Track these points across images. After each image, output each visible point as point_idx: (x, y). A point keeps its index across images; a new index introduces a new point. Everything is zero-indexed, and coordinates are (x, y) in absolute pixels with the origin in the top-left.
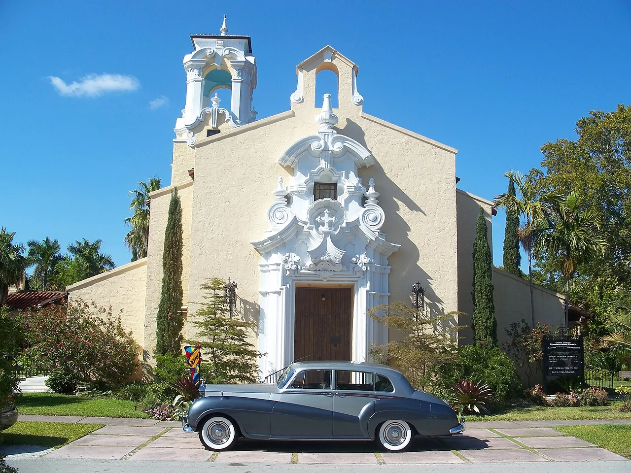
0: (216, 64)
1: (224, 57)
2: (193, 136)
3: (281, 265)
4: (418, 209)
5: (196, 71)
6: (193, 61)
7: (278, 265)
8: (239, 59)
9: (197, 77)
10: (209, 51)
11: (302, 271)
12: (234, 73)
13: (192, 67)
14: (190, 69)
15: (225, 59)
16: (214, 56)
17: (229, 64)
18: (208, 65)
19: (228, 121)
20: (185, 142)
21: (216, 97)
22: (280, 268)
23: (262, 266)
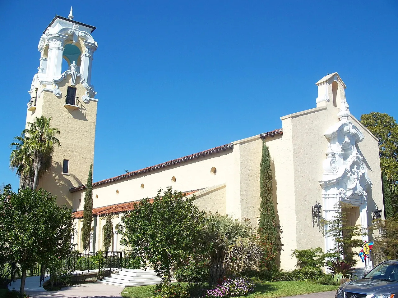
0: (73, 41)
1: (79, 37)
2: (58, 88)
3: (338, 195)
4: (370, 169)
5: (59, 43)
6: (59, 34)
7: (337, 195)
8: (89, 41)
9: (60, 47)
10: (71, 30)
11: (346, 199)
12: (85, 51)
13: (57, 39)
14: (54, 40)
15: (80, 39)
16: (73, 34)
17: (82, 43)
18: (68, 40)
19: (82, 82)
20: (52, 92)
21: (74, 64)
22: (338, 196)
23: (325, 195)
